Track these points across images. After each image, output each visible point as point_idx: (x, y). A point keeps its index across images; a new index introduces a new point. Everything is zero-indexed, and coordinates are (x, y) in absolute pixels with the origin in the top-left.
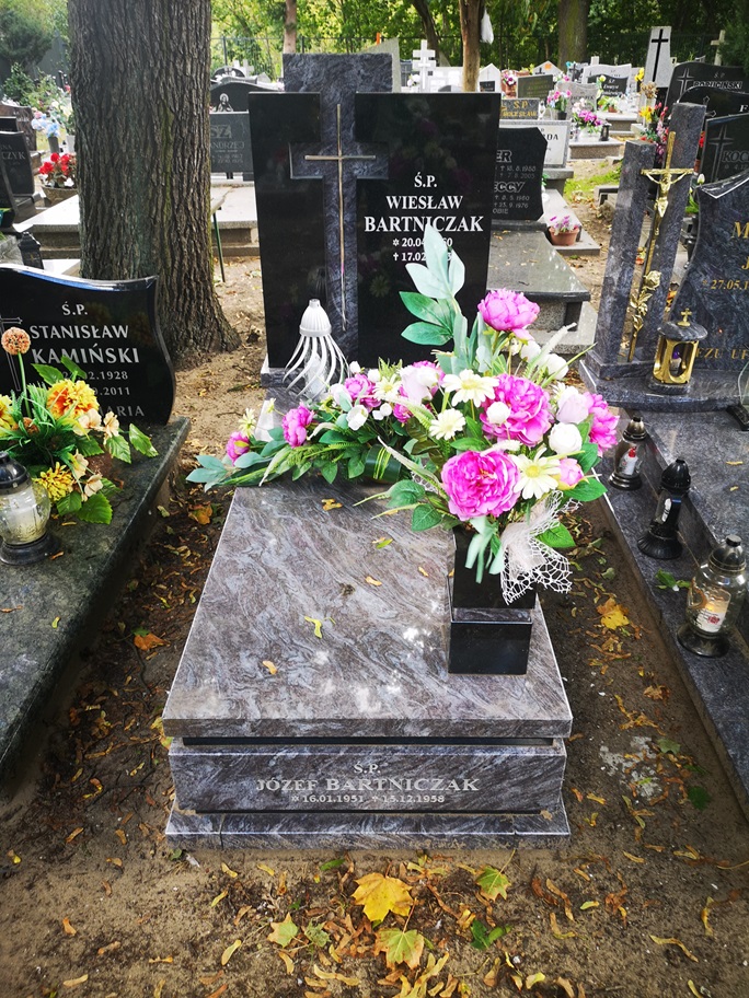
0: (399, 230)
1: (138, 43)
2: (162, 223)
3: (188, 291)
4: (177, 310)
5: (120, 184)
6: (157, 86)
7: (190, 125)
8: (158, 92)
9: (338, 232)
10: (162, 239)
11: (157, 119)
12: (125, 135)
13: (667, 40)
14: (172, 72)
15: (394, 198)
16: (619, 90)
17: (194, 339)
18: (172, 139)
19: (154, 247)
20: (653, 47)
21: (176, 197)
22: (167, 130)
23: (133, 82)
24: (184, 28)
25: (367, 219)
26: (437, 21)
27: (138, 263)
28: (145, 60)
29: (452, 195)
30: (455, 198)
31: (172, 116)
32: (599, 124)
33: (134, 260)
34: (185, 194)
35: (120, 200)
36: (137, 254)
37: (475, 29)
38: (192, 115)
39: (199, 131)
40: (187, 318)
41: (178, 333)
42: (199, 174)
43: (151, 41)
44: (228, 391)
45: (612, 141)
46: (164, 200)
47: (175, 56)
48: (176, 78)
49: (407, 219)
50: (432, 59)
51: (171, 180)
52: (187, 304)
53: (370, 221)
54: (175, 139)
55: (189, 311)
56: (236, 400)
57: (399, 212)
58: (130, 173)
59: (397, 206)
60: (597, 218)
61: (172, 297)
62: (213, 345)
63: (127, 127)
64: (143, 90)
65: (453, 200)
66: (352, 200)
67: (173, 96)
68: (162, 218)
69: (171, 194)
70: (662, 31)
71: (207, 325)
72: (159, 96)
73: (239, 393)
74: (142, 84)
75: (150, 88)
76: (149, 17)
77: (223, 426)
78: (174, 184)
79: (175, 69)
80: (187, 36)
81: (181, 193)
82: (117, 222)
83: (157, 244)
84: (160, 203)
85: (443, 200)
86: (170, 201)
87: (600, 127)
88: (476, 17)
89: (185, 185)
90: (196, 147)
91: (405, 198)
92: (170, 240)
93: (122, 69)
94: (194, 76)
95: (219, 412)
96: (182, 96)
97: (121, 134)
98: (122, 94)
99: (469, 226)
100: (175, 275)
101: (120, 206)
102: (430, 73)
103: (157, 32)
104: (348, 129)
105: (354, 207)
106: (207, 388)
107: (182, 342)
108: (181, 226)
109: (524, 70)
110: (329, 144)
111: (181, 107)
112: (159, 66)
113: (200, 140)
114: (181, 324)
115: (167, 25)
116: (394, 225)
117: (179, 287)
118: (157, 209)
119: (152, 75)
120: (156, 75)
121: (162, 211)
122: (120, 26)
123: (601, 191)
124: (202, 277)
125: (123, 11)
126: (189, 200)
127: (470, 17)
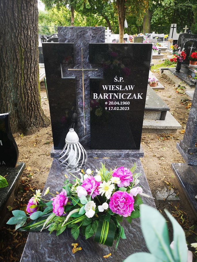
0: (107, 98)
1: (10, 24)
2: (21, 86)
3: (31, 108)
4: (27, 114)
5: (5, 73)
6: (17, 39)
7: (30, 52)
8: (18, 41)
9: (82, 98)
10: (21, 91)
11: (18, 51)
12: (6, 56)
13: (175, 27)
14: (23, 34)
15: (106, 86)
16: (161, 41)
17: (33, 124)
18: (24, 57)
19: (18, 94)
20: (172, 29)
21: (26, 77)
22: (21, 54)
23: (8, 37)
24: (27, 19)
25: (94, 94)
26: (111, 23)
27: (12, 99)
28: (12, 30)
29: (130, 85)
30: (131, 86)
31: (23, 50)
32: (157, 50)
33: (11, 98)
34: (29, 76)
35: (5, 78)
36: (12, 96)
37: (123, 24)
38: (31, 49)
39: (34, 54)
40: (31, 117)
41: (27, 122)
42: (34, 69)
43: (14, 23)
44: (44, 144)
45: (161, 54)
46: (21, 78)
47: (24, 29)
48: (24, 36)
49: (111, 94)
50: (110, 32)
51: (24, 71)
52: (31, 112)
53: (95, 95)
54: (25, 57)
55: (31, 115)
56: (46, 148)
57: (108, 91)
58: (8, 69)
59: (107, 89)
60: (161, 77)
61: (25, 110)
62: (40, 125)
63: (7, 53)
64: (12, 41)
65: (130, 87)
66: (88, 86)
67: (24, 43)
68: (21, 84)
69: (24, 76)
70: (174, 25)
71: (38, 119)
72: (18, 43)
73: (48, 145)
74: (12, 38)
75: (15, 39)
76: (14, 14)
77: (40, 161)
78: (25, 73)
79: (24, 33)
80: (28, 22)
81: (27, 76)
82: (4, 86)
83: (19, 93)
84: (20, 79)
85: (126, 87)
86: (23, 79)
87: (158, 51)
88: (123, 21)
89: (29, 73)
90: (33, 60)
91: (110, 86)
92: (24, 92)
93: (4, 33)
94: (31, 36)
95: (39, 154)
96: (27, 43)
97: (4, 56)
98: (4, 42)
99: (137, 97)
100: (26, 103)
101: (5, 80)
102: (110, 36)
103: (17, 20)
104: (86, 58)
105: (89, 89)
106: (37, 143)
107: (29, 125)
108: (28, 87)
109: (134, 35)
110: (78, 64)
111: (27, 46)
112: (18, 32)
113: (34, 58)
114: (28, 119)
115: (21, 18)
116: (106, 96)
117: (28, 107)
118: (19, 81)
119: (15, 35)
120: (17, 35)
121: (21, 82)
122: (2, 17)
123: (162, 69)
124: (36, 103)
125: (3, 12)
126: (31, 78)
127: (121, 21)
